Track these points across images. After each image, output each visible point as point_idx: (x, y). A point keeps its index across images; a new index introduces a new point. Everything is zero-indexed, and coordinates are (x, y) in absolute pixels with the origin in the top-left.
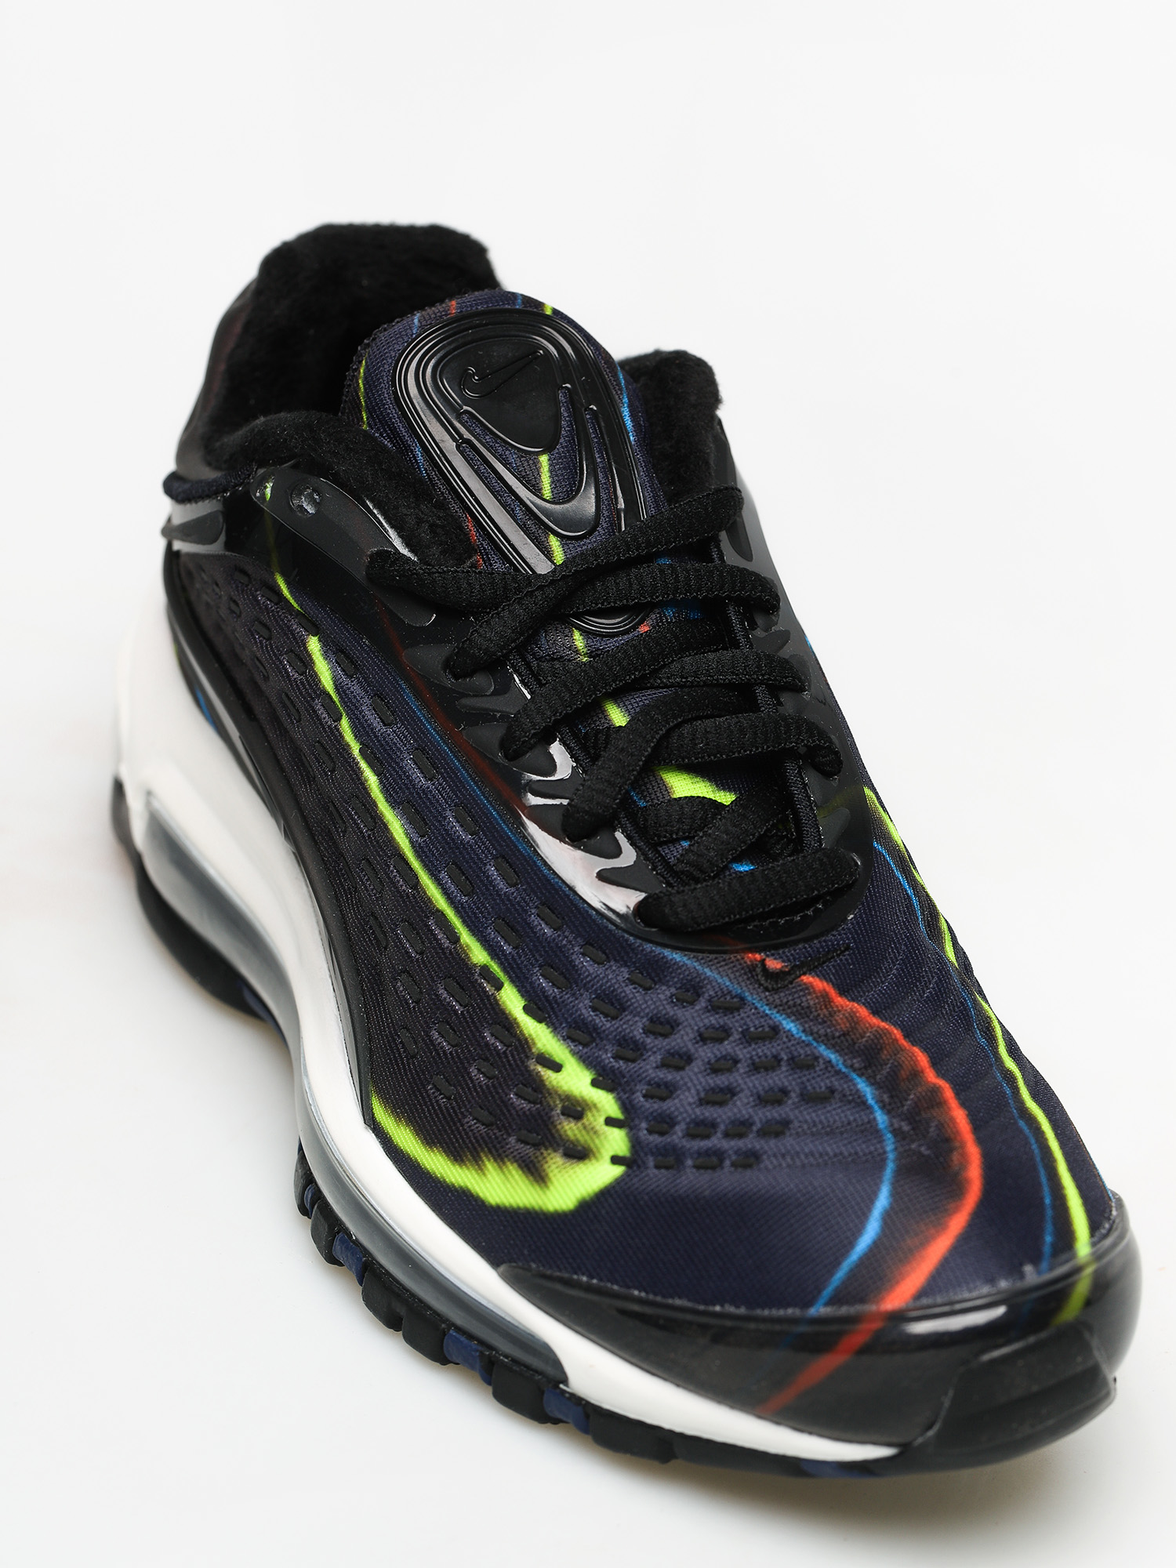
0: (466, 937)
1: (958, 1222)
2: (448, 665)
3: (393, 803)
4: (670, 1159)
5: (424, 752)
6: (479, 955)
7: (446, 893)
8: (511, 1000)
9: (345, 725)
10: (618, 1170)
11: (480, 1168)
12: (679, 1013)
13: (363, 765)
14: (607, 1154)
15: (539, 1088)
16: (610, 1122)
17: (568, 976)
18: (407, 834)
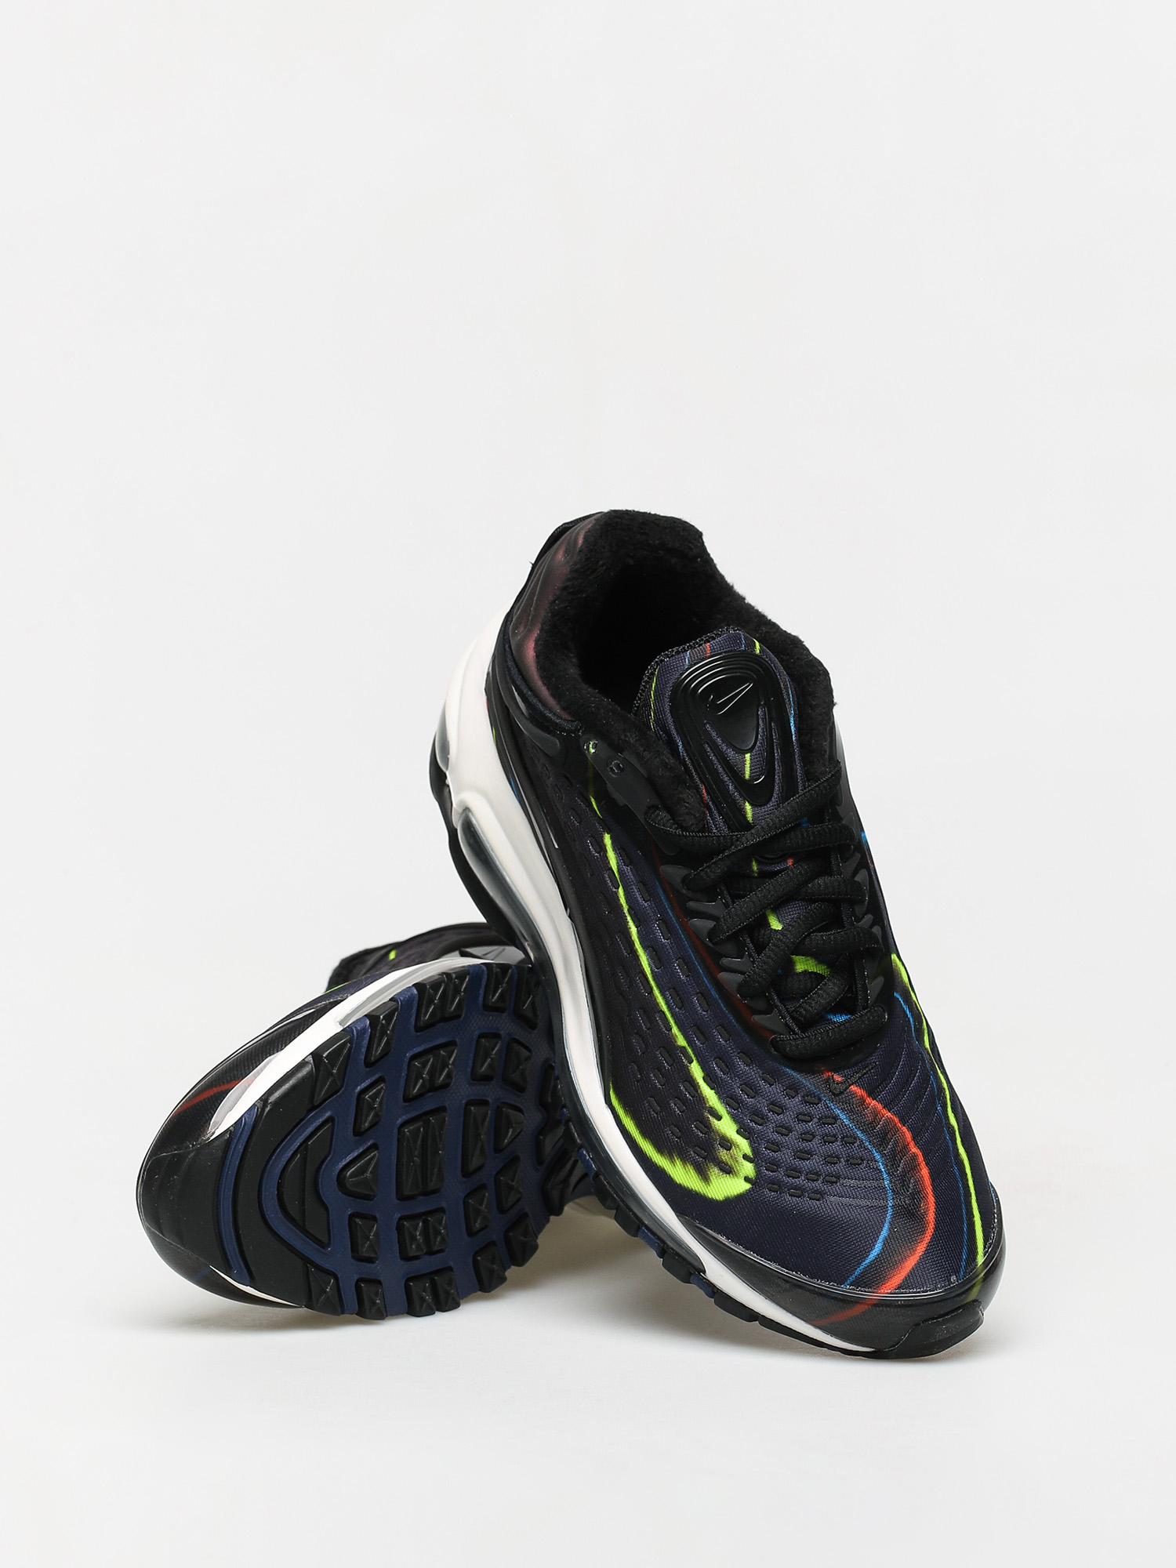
0: (675, 1030)
1: (921, 1249)
2: (684, 880)
3: (645, 947)
4: (777, 1186)
5: (665, 922)
6: (681, 1041)
7: (667, 1003)
8: (696, 1071)
9: (621, 891)
10: (748, 1186)
11: (672, 1161)
12: (786, 1101)
13: (629, 918)
14: (742, 1174)
15: (708, 1127)
16: (745, 1157)
17: (729, 1067)
18: (649, 964)
